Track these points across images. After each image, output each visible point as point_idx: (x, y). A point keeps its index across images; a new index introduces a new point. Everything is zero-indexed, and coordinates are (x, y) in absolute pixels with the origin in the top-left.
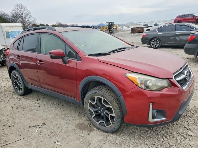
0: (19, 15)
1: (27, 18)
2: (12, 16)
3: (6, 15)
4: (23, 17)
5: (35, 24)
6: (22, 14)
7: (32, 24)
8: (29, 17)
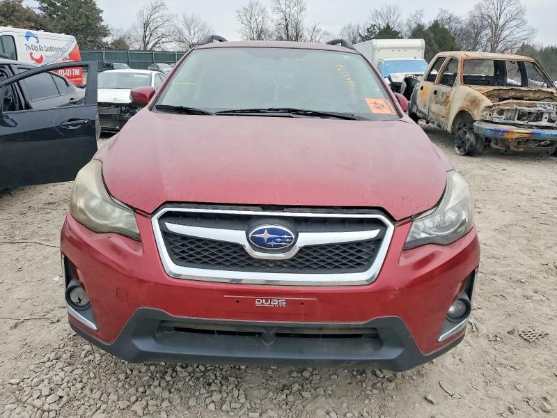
0: (490, 20)
1: (509, 28)
2: (471, 23)
3: (457, 20)
4: (498, 24)
5: (528, 46)
6: (500, 15)
7: (520, 45)
8: (517, 26)
